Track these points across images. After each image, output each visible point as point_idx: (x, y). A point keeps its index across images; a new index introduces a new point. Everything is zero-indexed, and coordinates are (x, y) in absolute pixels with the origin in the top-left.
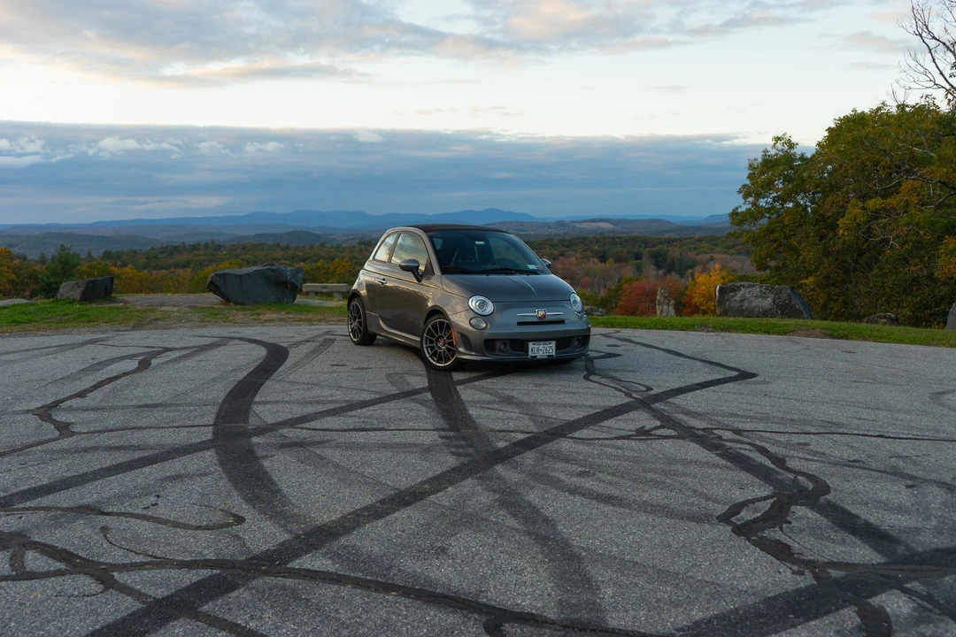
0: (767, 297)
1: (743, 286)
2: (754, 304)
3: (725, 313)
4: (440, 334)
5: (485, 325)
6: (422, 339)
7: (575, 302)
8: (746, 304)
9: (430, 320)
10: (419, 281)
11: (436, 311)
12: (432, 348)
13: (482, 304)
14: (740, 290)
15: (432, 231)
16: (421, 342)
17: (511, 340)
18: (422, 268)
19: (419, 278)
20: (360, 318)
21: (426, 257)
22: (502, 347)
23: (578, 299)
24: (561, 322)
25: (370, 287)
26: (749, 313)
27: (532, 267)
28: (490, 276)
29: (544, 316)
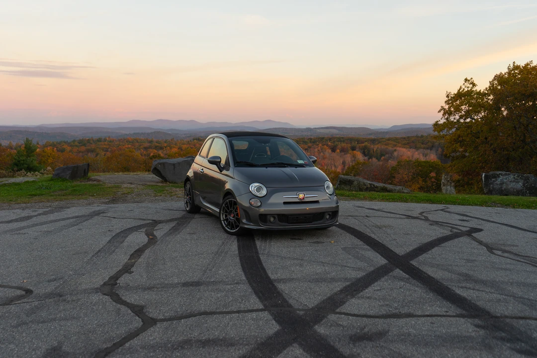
0: (518, 182)
1: (501, 174)
2: (510, 187)
3: (490, 192)
4: (230, 209)
5: (260, 204)
6: (220, 211)
7: (328, 187)
8: (504, 187)
9: (226, 198)
10: (221, 171)
11: (229, 193)
12: (227, 220)
13: (259, 189)
14: (499, 177)
15: (232, 136)
16: (220, 213)
17: (279, 215)
18: (223, 162)
19: (221, 169)
20: (190, 194)
21: (227, 154)
22: (272, 219)
23: (331, 185)
24: (317, 202)
25: (195, 173)
26: (506, 193)
27: (300, 162)
28: (269, 169)
29: (304, 198)
